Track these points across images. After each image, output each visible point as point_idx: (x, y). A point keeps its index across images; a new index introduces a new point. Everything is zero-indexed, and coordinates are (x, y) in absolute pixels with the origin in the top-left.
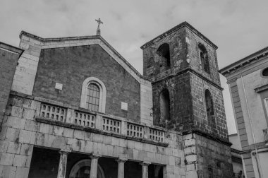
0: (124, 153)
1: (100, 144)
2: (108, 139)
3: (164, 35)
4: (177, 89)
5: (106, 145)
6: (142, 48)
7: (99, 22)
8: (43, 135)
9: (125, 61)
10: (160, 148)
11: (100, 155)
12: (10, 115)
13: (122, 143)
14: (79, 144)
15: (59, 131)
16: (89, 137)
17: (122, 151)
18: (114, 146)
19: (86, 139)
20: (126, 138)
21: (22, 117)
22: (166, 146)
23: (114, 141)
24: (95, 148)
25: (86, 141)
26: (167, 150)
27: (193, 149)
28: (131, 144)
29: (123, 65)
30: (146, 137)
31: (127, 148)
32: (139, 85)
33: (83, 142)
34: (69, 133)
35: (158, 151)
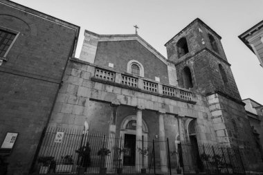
0: (163, 107)
1: (142, 100)
2: (148, 96)
3: (181, 32)
4: (196, 65)
5: (147, 101)
6: (165, 45)
7: (136, 27)
8: (97, 91)
9: (155, 51)
10: (190, 105)
11: (143, 108)
12: (71, 75)
13: (160, 100)
14: (126, 99)
15: (110, 89)
16: (133, 94)
17: (160, 105)
18: (154, 102)
19: (132, 95)
20: (163, 96)
21: (81, 77)
22: (194, 103)
23: (154, 98)
24: (139, 102)
25: (131, 97)
26: (195, 106)
27: (218, 106)
28: (167, 101)
29: (155, 53)
30: (178, 96)
31: (165, 104)
32: (166, 66)
33: (129, 98)
34: (118, 90)
35: (188, 107)
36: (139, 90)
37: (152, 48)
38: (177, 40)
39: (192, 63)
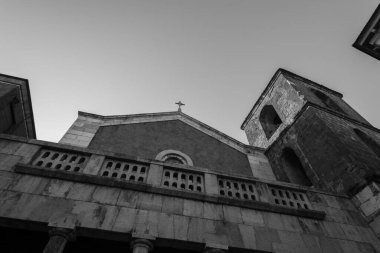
0: (218, 232)
1: (153, 214)
3: (261, 98)
5: (169, 215)
6: (242, 128)
7: (180, 104)
8: (19, 195)
9: (217, 132)
10: (309, 223)
13: (210, 212)
14: (100, 212)
15: (60, 188)
16: (128, 199)
17: (210, 227)
18: (190, 218)
19: (121, 202)
25: (119, 208)
28: (232, 214)
29: (216, 136)
30: (266, 198)
31: (224, 222)
33: (111, 211)
34: (82, 191)
35: (305, 228)
36: (146, 189)
37: (210, 129)
38: (257, 113)
39: (294, 137)
